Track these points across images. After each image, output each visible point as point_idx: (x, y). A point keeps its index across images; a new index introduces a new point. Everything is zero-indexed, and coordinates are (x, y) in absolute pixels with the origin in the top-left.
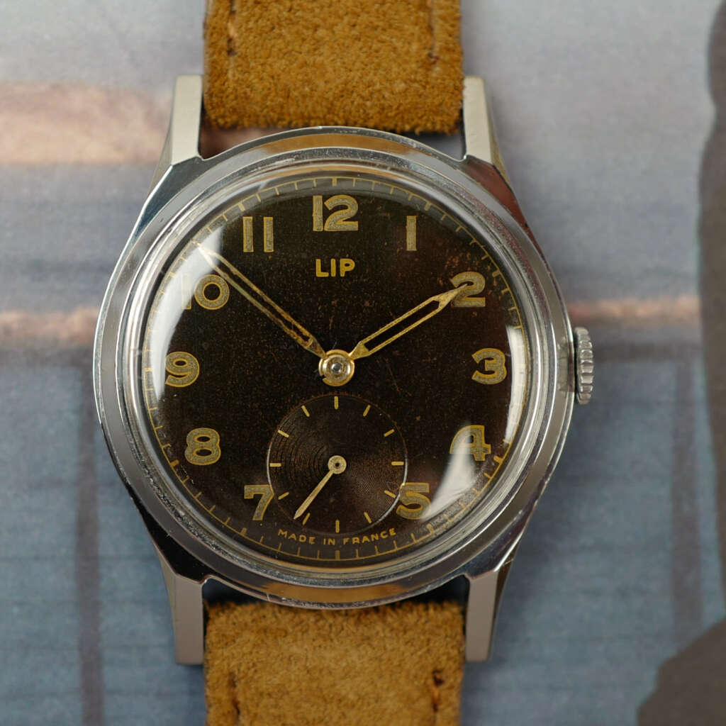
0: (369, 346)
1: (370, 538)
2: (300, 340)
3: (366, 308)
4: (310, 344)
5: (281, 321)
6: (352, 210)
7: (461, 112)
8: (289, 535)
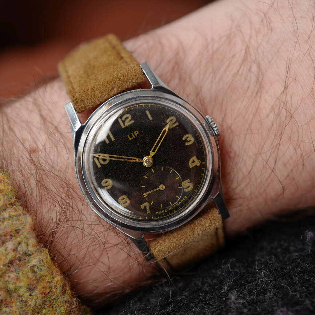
0: (154, 151)
1: (181, 202)
2: (134, 161)
3: (147, 141)
4: (137, 160)
5: (127, 160)
6: (130, 117)
8: (159, 212)
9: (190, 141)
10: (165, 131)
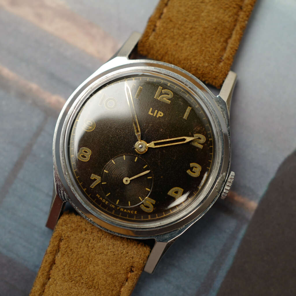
0: (155, 144)
1: (127, 211)
3: (161, 131)
4: (138, 134)
7: (223, 81)
8: (100, 197)
9: (194, 172)
10: (184, 140)
